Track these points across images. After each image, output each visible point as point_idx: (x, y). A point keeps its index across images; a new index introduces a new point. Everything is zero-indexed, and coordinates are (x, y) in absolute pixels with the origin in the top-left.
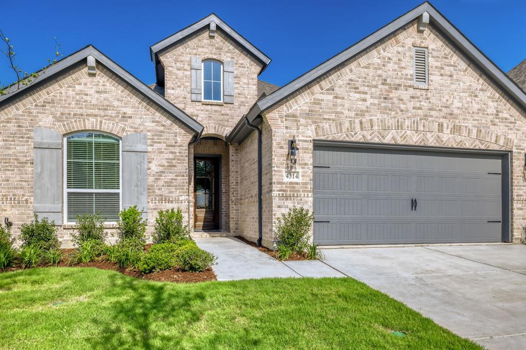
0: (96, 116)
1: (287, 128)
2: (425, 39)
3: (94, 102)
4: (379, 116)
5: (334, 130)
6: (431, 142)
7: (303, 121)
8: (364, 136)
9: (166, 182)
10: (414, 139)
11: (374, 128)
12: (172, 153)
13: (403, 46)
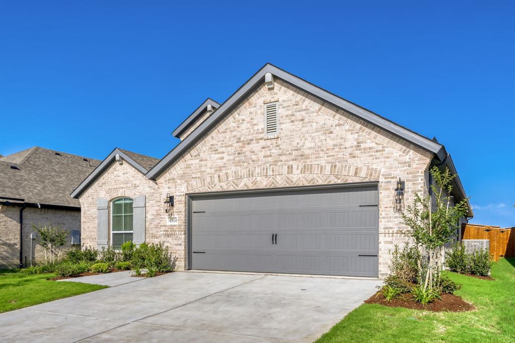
0: (123, 188)
1: (169, 188)
2: (276, 93)
3: (122, 180)
4: (234, 169)
5: (199, 185)
6: (281, 183)
7: (179, 182)
8: (221, 187)
9: (155, 225)
10: (263, 183)
11: (229, 179)
12: (158, 206)
13: (255, 106)
